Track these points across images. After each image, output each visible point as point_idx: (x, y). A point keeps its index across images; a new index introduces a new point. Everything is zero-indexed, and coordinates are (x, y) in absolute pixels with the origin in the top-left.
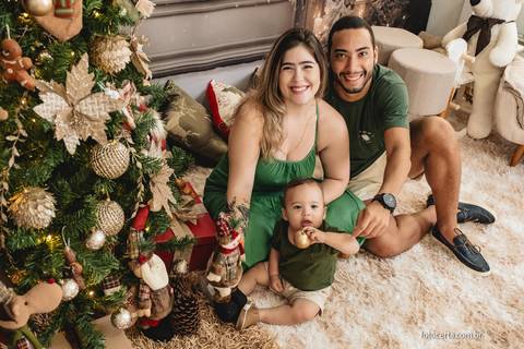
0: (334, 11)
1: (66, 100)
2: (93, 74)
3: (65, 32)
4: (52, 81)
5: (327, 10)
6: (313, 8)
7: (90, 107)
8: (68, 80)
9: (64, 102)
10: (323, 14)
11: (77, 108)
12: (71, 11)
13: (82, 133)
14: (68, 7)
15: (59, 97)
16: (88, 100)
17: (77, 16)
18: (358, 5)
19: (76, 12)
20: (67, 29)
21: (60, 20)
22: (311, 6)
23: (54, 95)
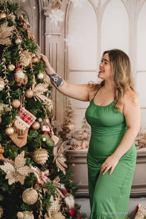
2: (26, 159)
3: (20, 144)
4: (11, 160)
7: (22, 171)
8: (16, 159)
9: (13, 167)
11: (17, 170)
12: (23, 136)
14: (22, 135)
15: (11, 165)
16: (22, 168)
17: (25, 138)
19: (25, 137)
20: (21, 143)
21: (19, 140)
23: (9, 164)
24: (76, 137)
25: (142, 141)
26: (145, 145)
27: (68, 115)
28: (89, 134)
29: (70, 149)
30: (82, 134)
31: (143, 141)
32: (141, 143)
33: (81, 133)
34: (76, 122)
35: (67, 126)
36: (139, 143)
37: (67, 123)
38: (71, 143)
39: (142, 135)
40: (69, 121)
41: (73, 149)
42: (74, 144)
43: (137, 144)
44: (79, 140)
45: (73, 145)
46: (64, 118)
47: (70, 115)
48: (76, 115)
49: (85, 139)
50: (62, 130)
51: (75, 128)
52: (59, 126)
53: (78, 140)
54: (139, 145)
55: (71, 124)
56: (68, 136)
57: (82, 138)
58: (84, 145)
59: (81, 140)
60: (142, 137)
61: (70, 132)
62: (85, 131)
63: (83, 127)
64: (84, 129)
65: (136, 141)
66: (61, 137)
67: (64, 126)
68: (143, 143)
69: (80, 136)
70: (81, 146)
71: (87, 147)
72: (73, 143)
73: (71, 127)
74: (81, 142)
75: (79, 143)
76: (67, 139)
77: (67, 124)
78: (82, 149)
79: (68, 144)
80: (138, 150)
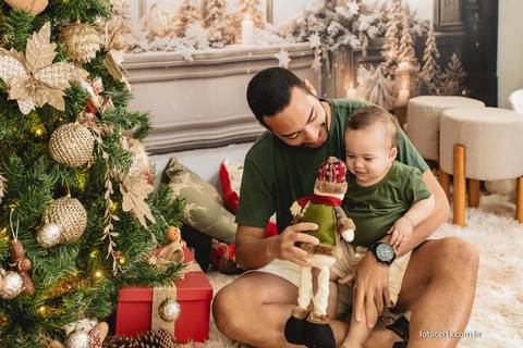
0: (370, 81)
1: (25, 67)
2: (55, 44)
5: (360, 80)
6: (343, 77)
7: (49, 76)
8: (28, 46)
10: (356, 85)
11: (36, 76)
13: (39, 99)
16: (48, 69)
18: (400, 76)
22: (339, 74)
25: (229, 31)
26: (234, 39)
28: (124, 18)
31: (231, 29)
32: (227, 33)
36: (223, 34)
39: (228, 17)
43: (220, 37)
54: (223, 39)
60: (229, 22)
65: (218, 30)
68: (231, 35)
80: (221, 51)
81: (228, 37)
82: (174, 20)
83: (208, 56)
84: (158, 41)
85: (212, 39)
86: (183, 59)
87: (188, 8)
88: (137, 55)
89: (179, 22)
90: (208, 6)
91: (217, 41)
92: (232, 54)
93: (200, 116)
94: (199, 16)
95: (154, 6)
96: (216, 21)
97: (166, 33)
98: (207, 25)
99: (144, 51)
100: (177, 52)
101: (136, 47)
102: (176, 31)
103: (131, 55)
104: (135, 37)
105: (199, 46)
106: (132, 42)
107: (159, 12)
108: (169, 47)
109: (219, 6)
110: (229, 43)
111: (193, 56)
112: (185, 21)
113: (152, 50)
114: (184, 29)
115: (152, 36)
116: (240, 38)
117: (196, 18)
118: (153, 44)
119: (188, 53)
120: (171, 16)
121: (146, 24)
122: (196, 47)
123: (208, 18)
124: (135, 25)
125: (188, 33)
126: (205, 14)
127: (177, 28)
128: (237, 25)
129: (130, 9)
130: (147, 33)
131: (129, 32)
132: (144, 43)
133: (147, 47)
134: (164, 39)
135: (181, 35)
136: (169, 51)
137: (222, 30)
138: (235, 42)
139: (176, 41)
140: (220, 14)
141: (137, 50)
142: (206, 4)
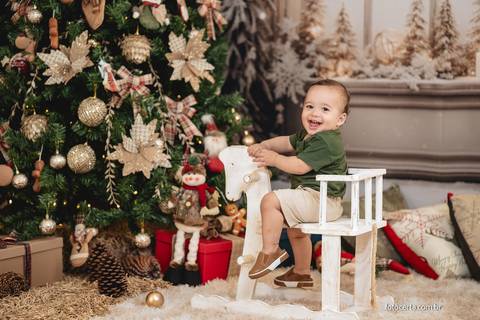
24: (324, 51)
25: (460, 62)
26: (466, 71)
27: (309, 8)
28: (350, 45)
29: (314, 76)
30: (337, 46)
31: (464, 61)
32: (458, 65)
33: (335, 44)
34: (324, 22)
35: (308, 30)
36: (453, 65)
37: (307, 22)
38: (316, 64)
39: (460, 48)
40: (312, 20)
41: (319, 76)
42: (322, 65)
43: (450, 68)
44: (330, 58)
45: (319, 69)
46: (303, 14)
47: (314, 6)
48: (325, 7)
49: (343, 56)
50: (297, 38)
51: (322, 34)
52: (291, 30)
53: (328, 57)
54: (453, 70)
55: (315, 25)
56: (310, 49)
57: (337, 54)
58: (340, 69)
59: (336, 58)
60: (460, 53)
61: (314, 42)
62: (342, 40)
63: (339, 31)
64: (341, 35)
65: (448, 60)
66: (297, 51)
67: (301, 29)
68: (462, 66)
69: (333, 49)
70: (335, 70)
71: (346, 73)
72: (319, 63)
73: (314, 30)
74: (334, 61)
75: (330, 64)
76: (308, 56)
77: (306, 26)
78: (337, 76)
79: (310, 66)
80: (449, 82)
81: (459, 69)
82: (399, 49)
83: (435, 86)
84: (382, 69)
85: (440, 69)
86: (408, 87)
87: (415, 37)
88: (360, 81)
89: (404, 51)
90: (437, 36)
91: (446, 72)
92: (463, 87)
93: (424, 146)
94: (426, 45)
95: (379, 35)
96: (446, 52)
97: (391, 61)
98: (435, 55)
99: (368, 77)
100: (402, 81)
101: (360, 72)
102: (401, 60)
103: (354, 80)
104: (359, 63)
105: (426, 76)
106: (357, 68)
107: (384, 41)
108: (393, 75)
109: (450, 36)
110: (460, 75)
111: (419, 85)
112: (411, 50)
113: (376, 76)
114: (409, 59)
115: (377, 64)
116: (474, 70)
117: (423, 48)
118: (377, 71)
119: (413, 82)
120: (396, 45)
121: (370, 52)
122: (422, 77)
123: (436, 48)
124: (360, 52)
125: (414, 62)
126: (433, 43)
127: (402, 57)
128: (471, 56)
129: (355, 37)
130: (371, 61)
131: (354, 58)
132: (368, 70)
133: (371, 74)
134: (388, 67)
135: (406, 63)
136: (393, 78)
137: (452, 61)
138: (467, 74)
139: (401, 69)
140: (450, 44)
141: (361, 76)
142: (434, 34)
